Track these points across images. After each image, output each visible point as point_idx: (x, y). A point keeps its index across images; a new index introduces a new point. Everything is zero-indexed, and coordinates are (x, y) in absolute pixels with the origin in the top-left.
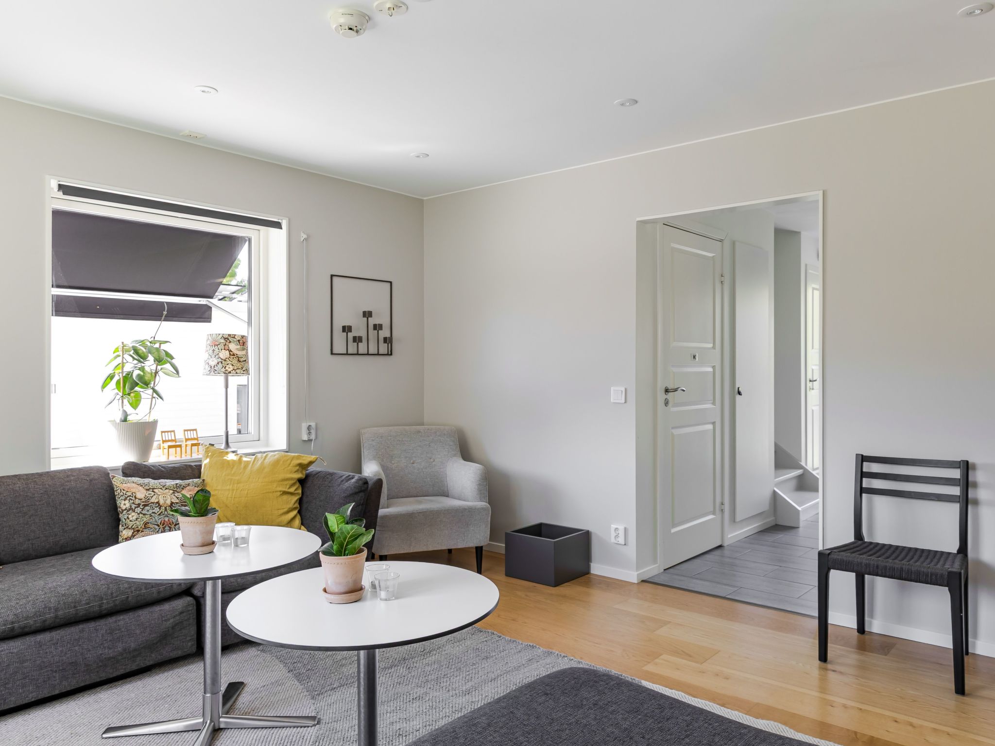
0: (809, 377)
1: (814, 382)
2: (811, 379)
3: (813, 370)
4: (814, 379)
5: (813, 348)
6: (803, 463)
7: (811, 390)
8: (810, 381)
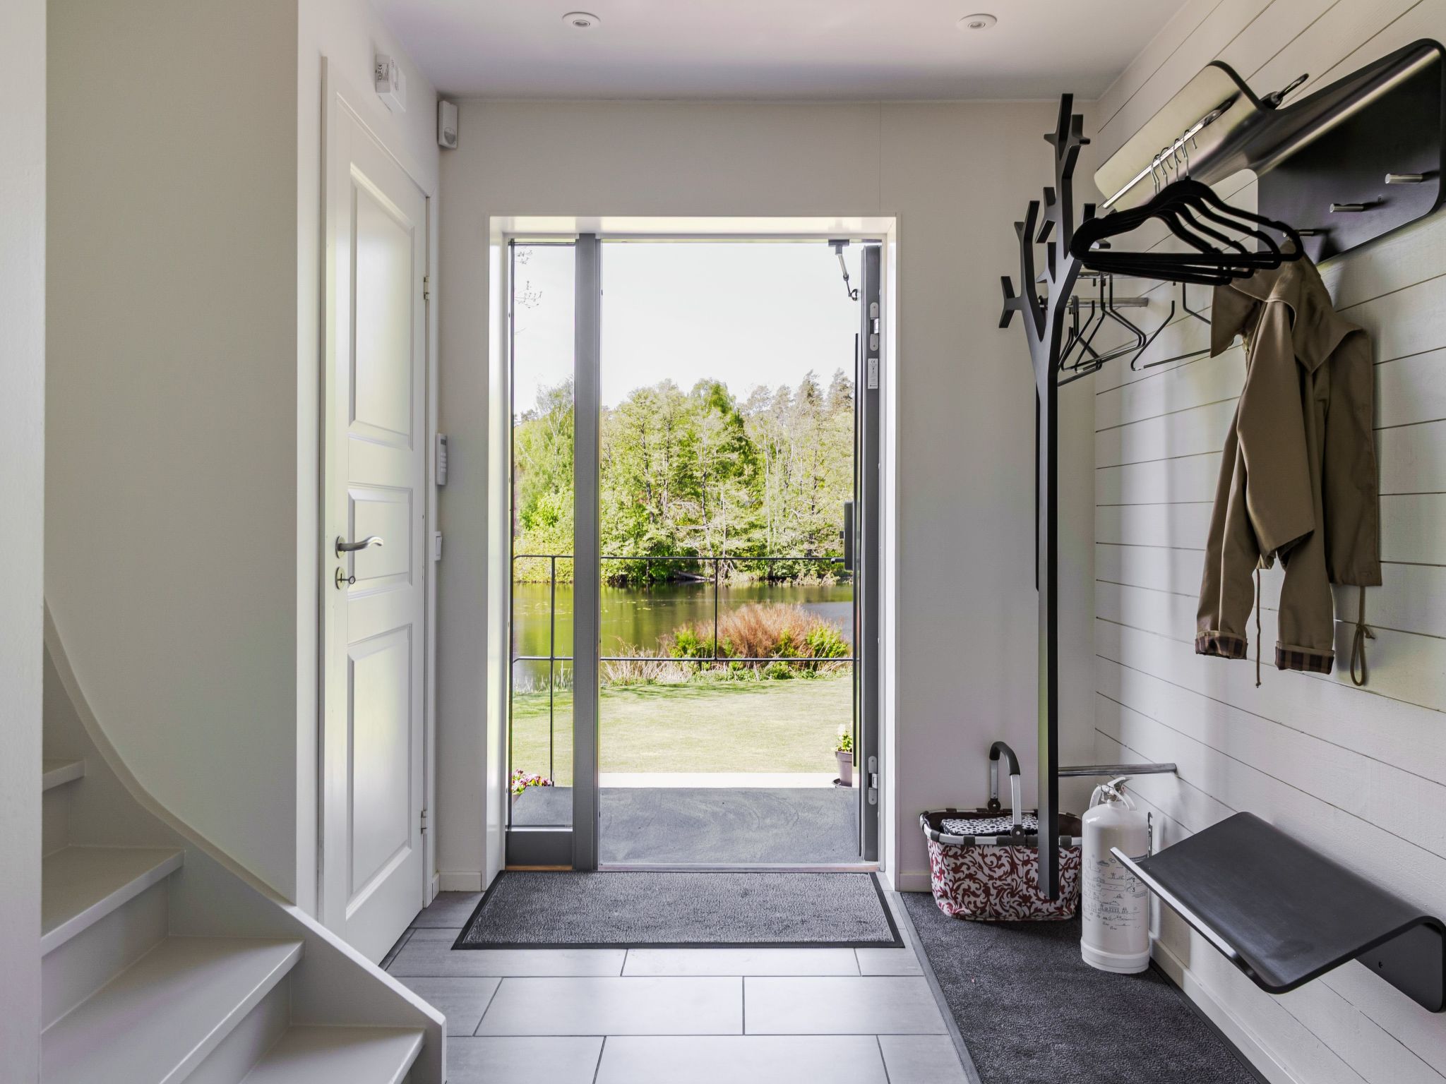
0: (336, 528)
1: (357, 552)
2: (346, 541)
3: (352, 504)
4: (358, 540)
5: (353, 416)
6: (300, 913)
7: (343, 585)
8: (340, 547)
